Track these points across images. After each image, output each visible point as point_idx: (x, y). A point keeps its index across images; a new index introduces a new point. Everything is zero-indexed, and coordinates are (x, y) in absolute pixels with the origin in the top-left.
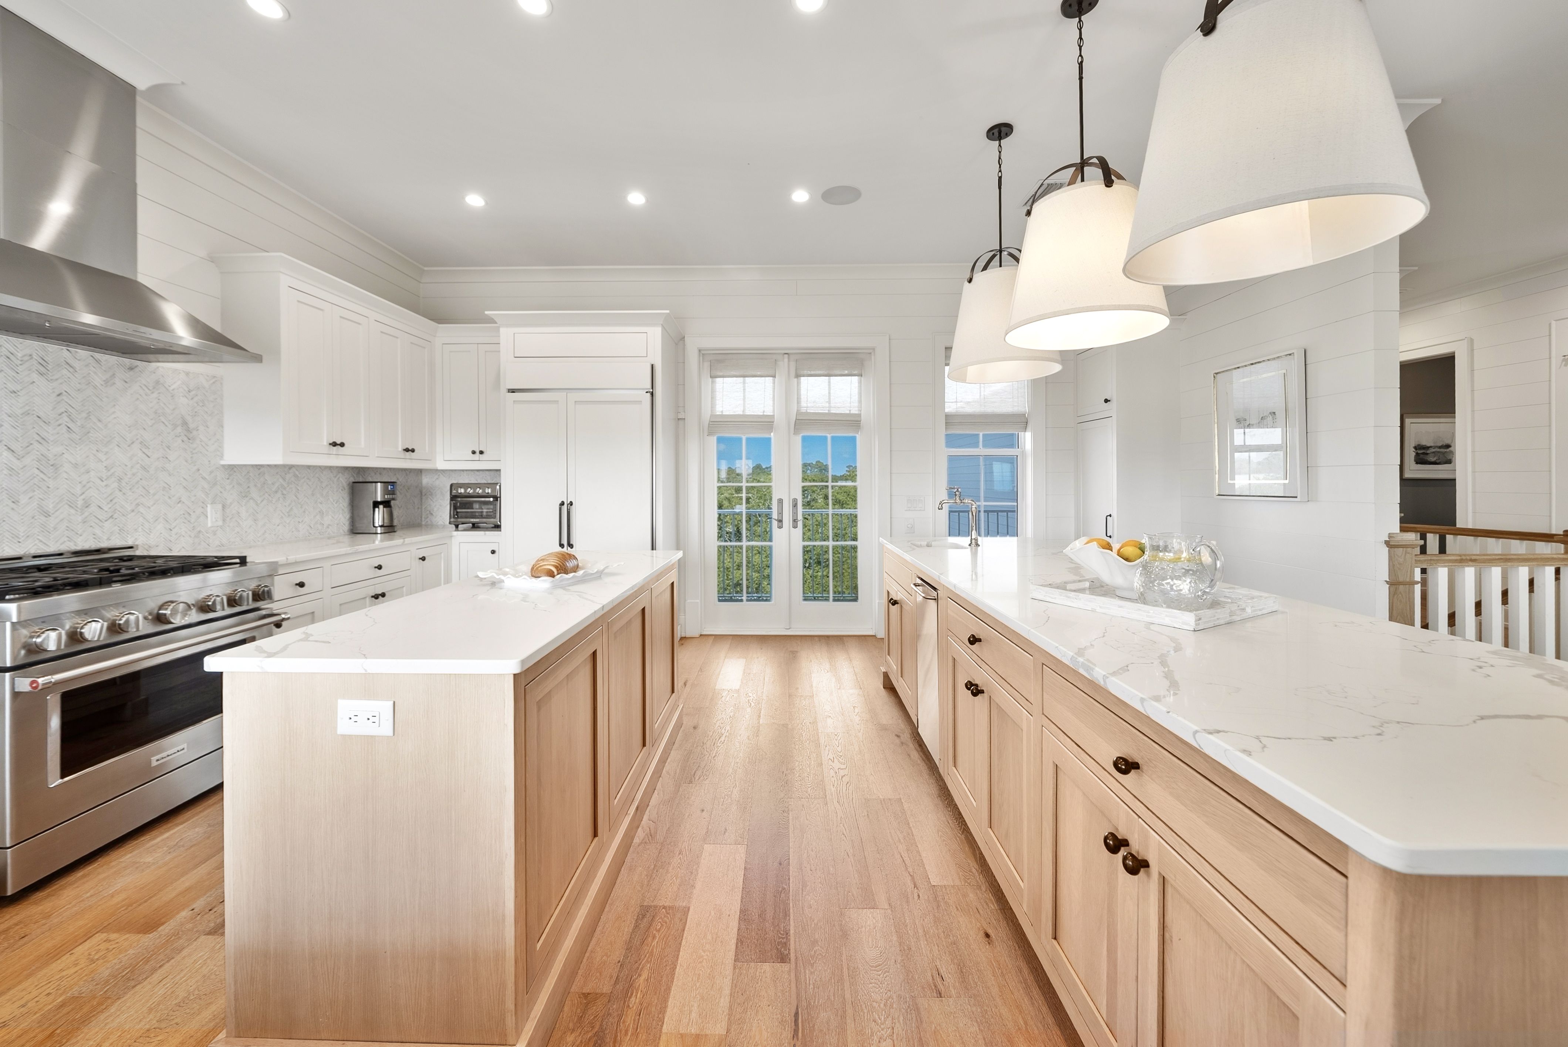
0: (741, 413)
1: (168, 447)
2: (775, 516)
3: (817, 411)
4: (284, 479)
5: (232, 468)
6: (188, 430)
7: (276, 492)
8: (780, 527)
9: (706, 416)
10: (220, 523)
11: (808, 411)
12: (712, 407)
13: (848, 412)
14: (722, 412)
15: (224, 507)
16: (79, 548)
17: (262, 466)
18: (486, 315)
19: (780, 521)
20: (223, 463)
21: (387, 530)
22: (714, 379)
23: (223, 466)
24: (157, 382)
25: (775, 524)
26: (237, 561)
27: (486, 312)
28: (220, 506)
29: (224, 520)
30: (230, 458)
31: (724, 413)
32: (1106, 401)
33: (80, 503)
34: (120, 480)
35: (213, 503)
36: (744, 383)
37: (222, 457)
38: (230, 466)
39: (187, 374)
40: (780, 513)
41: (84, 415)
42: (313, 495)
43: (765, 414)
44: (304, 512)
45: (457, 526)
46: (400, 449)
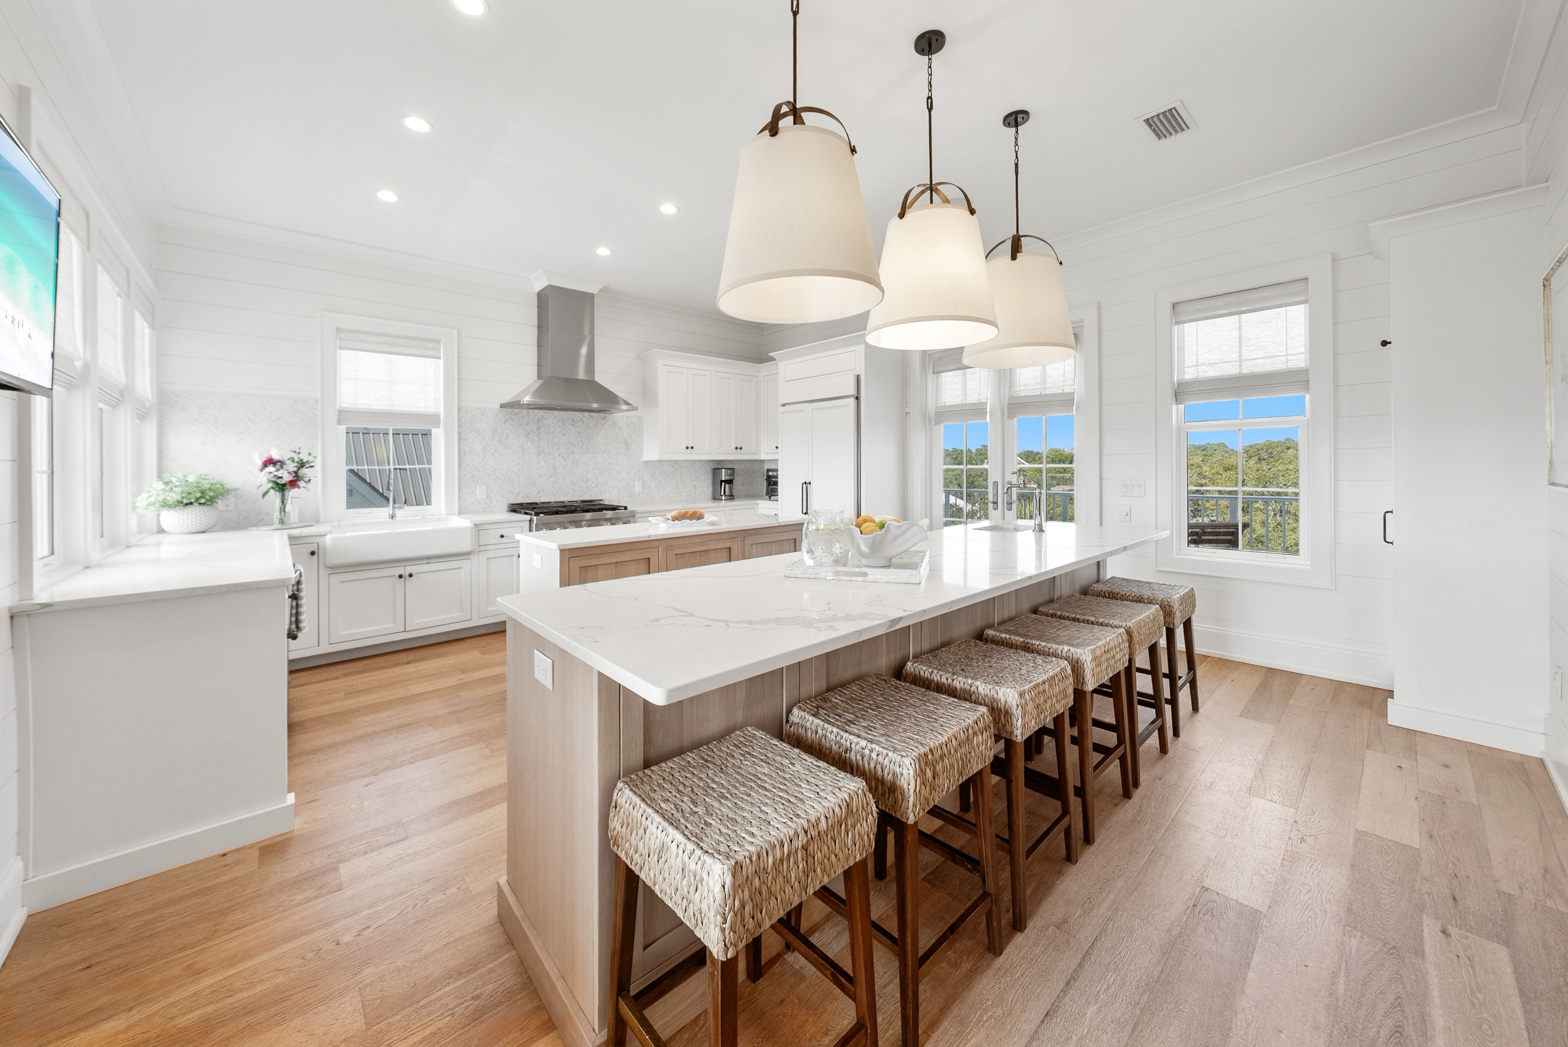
0: (960, 403)
1: (619, 453)
2: (991, 498)
3: (1028, 394)
4: (674, 468)
5: (647, 462)
6: (628, 445)
7: (669, 474)
8: (996, 509)
9: (931, 407)
10: (641, 491)
11: (1020, 395)
12: (936, 400)
13: (1061, 391)
14: (945, 403)
15: (643, 482)
16: (585, 499)
17: (662, 461)
18: (770, 356)
19: (995, 503)
20: (643, 460)
21: (729, 498)
22: (939, 375)
23: (643, 461)
24: (614, 423)
25: (991, 506)
26: (623, 508)
27: (770, 354)
28: (641, 482)
29: (643, 489)
30: (646, 457)
31: (946, 404)
32: (1385, 343)
33: (585, 479)
34: (600, 469)
35: (638, 480)
36: (964, 375)
37: (642, 457)
38: (646, 461)
39: (627, 417)
40: (996, 495)
41: (587, 441)
42: (690, 476)
43: (981, 401)
44: (685, 486)
45: (770, 498)
46: (733, 447)
